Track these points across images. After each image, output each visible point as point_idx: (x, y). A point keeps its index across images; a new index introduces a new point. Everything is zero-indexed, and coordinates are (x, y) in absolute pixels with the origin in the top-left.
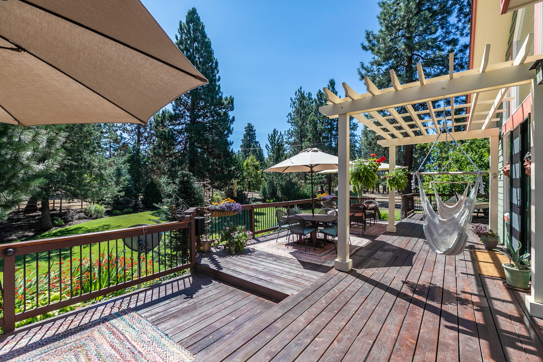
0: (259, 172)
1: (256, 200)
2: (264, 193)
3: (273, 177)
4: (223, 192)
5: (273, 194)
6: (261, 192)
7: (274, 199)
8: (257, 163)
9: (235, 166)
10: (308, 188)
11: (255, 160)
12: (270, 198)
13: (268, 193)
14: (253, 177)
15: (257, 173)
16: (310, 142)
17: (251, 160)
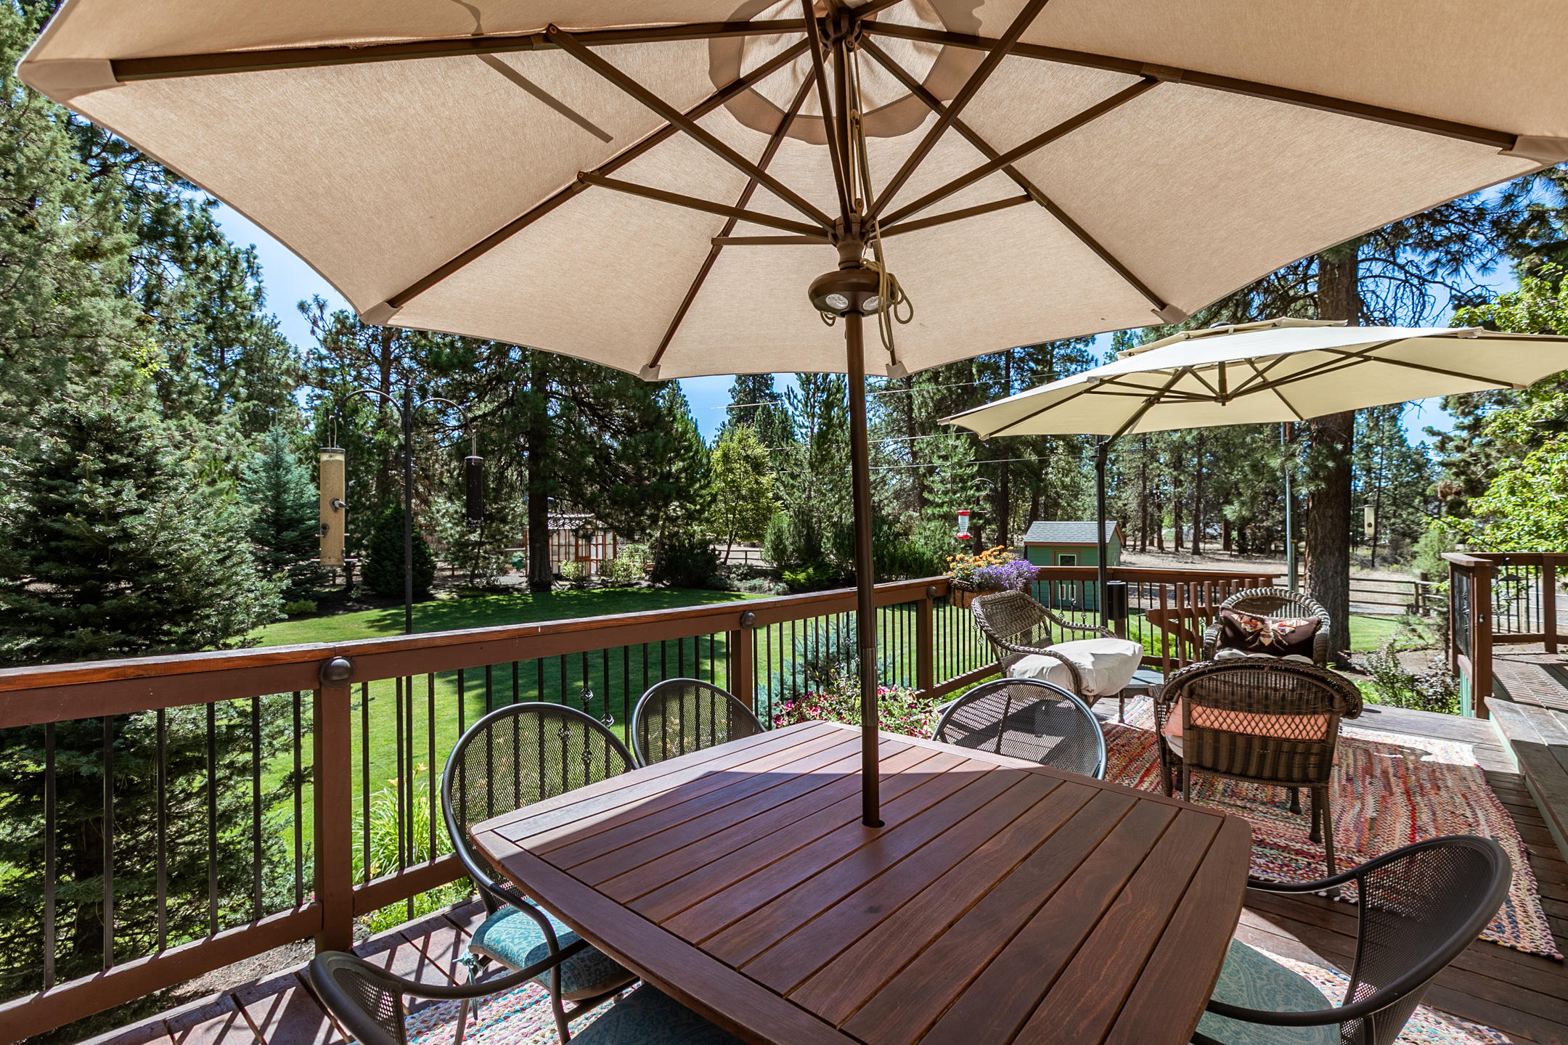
0: (764, 480)
1: (752, 573)
2: (778, 550)
3: (809, 498)
4: (645, 547)
5: (810, 552)
6: (768, 545)
7: (811, 570)
8: (760, 450)
9: (683, 460)
10: (928, 533)
11: (752, 441)
12: (798, 566)
13: (790, 548)
14: (744, 498)
15: (757, 482)
16: (937, 382)
17: (740, 442)
